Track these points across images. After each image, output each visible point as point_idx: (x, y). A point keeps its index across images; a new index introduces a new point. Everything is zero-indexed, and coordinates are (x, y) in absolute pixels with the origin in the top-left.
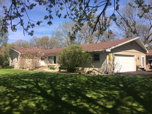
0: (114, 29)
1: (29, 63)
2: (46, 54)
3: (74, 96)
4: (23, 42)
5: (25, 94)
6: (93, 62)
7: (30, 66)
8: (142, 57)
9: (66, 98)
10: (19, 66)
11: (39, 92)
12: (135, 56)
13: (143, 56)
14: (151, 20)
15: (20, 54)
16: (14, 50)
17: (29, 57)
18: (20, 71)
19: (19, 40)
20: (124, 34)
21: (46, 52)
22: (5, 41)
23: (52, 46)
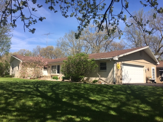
0: (123, 39)
1: (31, 72)
2: (50, 63)
3: (76, 98)
4: (26, 51)
5: (22, 95)
6: (99, 71)
7: (32, 75)
8: (152, 68)
9: (67, 99)
10: (20, 74)
11: (39, 94)
12: (145, 67)
13: (154, 67)
14: (162, 32)
15: (22, 62)
16: (16, 58)
17: (31, 66)
18: (20, 79)
19: (22, 50)
20: (133, 46)
21: (49, 61)
22: (7, 50)
23: (56, 57)
